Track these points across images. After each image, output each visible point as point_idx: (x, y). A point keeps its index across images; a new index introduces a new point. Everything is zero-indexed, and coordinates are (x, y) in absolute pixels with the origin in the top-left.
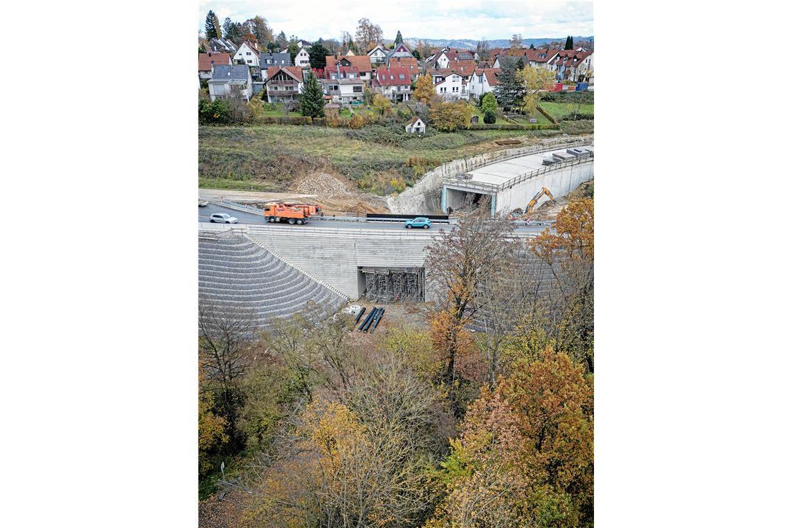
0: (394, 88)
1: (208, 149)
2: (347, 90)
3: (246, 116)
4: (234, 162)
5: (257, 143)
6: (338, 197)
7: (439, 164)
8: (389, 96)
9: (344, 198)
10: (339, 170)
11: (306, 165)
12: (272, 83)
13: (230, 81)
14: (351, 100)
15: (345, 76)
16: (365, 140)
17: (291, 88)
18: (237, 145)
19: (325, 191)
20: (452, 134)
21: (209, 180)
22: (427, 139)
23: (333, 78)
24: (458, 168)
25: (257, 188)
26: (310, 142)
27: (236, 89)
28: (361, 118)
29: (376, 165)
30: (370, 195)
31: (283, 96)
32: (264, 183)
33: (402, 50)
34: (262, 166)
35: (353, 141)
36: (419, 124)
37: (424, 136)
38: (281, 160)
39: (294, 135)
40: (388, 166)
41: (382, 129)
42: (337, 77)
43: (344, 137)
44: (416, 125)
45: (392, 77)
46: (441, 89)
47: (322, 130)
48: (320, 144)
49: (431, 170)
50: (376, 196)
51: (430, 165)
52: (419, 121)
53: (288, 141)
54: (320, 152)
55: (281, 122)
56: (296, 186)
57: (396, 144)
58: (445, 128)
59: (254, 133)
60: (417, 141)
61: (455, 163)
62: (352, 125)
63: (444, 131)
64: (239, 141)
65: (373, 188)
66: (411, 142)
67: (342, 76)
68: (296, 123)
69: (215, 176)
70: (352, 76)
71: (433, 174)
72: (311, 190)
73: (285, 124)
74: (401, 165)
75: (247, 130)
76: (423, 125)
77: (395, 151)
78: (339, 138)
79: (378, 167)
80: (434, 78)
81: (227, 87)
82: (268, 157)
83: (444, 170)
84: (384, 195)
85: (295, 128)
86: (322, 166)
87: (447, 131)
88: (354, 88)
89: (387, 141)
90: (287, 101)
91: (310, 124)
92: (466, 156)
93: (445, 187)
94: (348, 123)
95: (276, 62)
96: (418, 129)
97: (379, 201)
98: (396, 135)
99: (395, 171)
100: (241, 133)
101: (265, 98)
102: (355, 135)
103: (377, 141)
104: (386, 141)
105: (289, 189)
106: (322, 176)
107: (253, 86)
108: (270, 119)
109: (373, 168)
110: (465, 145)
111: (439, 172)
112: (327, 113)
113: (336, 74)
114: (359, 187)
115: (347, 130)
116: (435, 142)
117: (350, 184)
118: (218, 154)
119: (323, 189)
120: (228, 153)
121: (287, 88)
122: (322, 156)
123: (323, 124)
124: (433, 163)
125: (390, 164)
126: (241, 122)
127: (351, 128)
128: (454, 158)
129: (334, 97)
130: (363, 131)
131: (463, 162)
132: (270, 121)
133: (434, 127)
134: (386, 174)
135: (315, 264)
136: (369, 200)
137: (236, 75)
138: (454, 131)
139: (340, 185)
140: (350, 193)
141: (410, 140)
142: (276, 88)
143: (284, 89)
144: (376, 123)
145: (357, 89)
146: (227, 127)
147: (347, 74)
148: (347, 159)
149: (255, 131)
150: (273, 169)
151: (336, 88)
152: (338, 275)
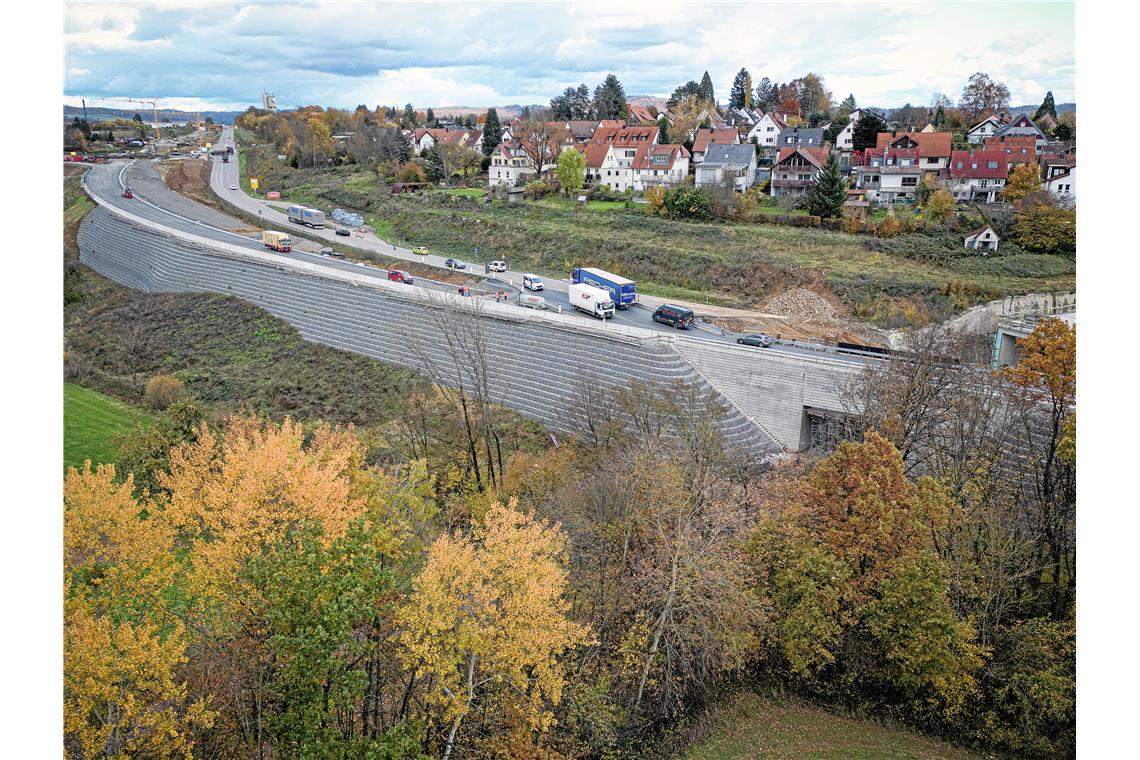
0: (975, 183)
1: (670, 249)
2: (891, 183)
3: (732, 211)
4: (695, 268)
5: (734, 247)
6: (817, 323)
7: (999, 296)
8: (964, 194)
9: (827, 325)
10: (833, 289)
11: (789, 278)
12: (780, 169)
13: (724, 165)
14: (895, 197)
15: (894, 162)
16: (892, 253)
17: (807, 177)
18: (708, 247)
19: (803, 314)
20: (1046, 257)
21: (660, 287)
22: (995, 260)
23: (876, 164)
24: (1036, 306)
25: (714, 301)
26: (807, 250)
27: (729, 177)
28: (896, 223)
29: (891, 288)
30: (866, 326)
31: (791, 187)
32: (726, 297)
33: (1023, 125)
34: (729, 275)
35: (873, 252)
36: (988, 236)
37: (992, 254)
38: (755, 269)
39: (789, 240)
40: (910, 291)
41: (925, 239)
42: (881, 163)
43: (859, 247)
44: (982, 238)
45: (975, 166)
46: (1060, 187)
47: (830, 235)
48: (820, 253)
49: (984, 303)
50: (875, 328)
51: (982, 296)
52: (989, 231)
53: (779, 247)
54: (815, 263)
55: (777, 221)
56: (765, 303)
57: (941, 262)
58: (1037, 245)
59: (734, 234)
60: (978, 260)
61: (1031, 298)
62: (881, 232)
63: (1034, 250)
64: (711, 243)
65: (875, 318)
66: (967, 262)
67: (890, 162)
68: (798, 223)
69: (668, 283)
70: (905, 163)
71: (984, 310)
72: (783, 311)
73: (782, 224)
74: (930, 291)
75: (726, 229)
76: (994, 238)
77: (936, 272)
78: (851, 248)
79: (893, 290)
80: (1050, 170)
81: (719, 174)
82: (741, 265)
83: (1007, 307)
84: (888, 328)
85: (793, 231)
86: (810, 281)
87: (1041, 251)
88: (904, 180)
89: (925, 258)
90: (795, 195)
91: (816, 227)
92: (1056, 290)
93: (1001, 332)
94: (874, 229)
95: (800, 141)
96: (986, 244)
97: (876, 335)
98: (945, 249)
99: (920, 298)
100: (719, 232)
101: (767, 190)
102: (878, 245)
103: (910, 256)
104: (924, 256)
105: (756, 306)
106: (806, 293)
107: (757, 173)
108: (762, 216)
109: (885, 291)
110: (1065, 273)
111: (997, 308)
112: (846, 214)
113: (881, 159)
114: (855, 314)
115: (868, 238)
116: (1009, 266)
117: (843, 309)
118: (680, 256)
119: (799, 310)
120: (692, 255)
121: (800, 177)
122: (815, 269)
123: (836, 227)
124: (989, 294)
125: (915, 288)
126: (724, 218)
127: (874, 236)
128: (1032, 291)
129: (869, 191)
130: (893, 241)
131: (1049, 298)
132: (762, 220)
133: (1017, 243)
134: (904, 302)
135: (749, 394)
136: (863, 332)
137: (736, 157)
138: (1051, 252)
139: (826, 308)
140: (837, 321)
141: (967, 259)
142: (785, 176)
143: (797, 178)
144: (919, 230)
145: (907, 182)
146: (702, 225)
147: (898, 160)
148: (852, 275)
149: (737, 231)
150: (742, 280)
151: (876, 179)
152: (776, 413)
